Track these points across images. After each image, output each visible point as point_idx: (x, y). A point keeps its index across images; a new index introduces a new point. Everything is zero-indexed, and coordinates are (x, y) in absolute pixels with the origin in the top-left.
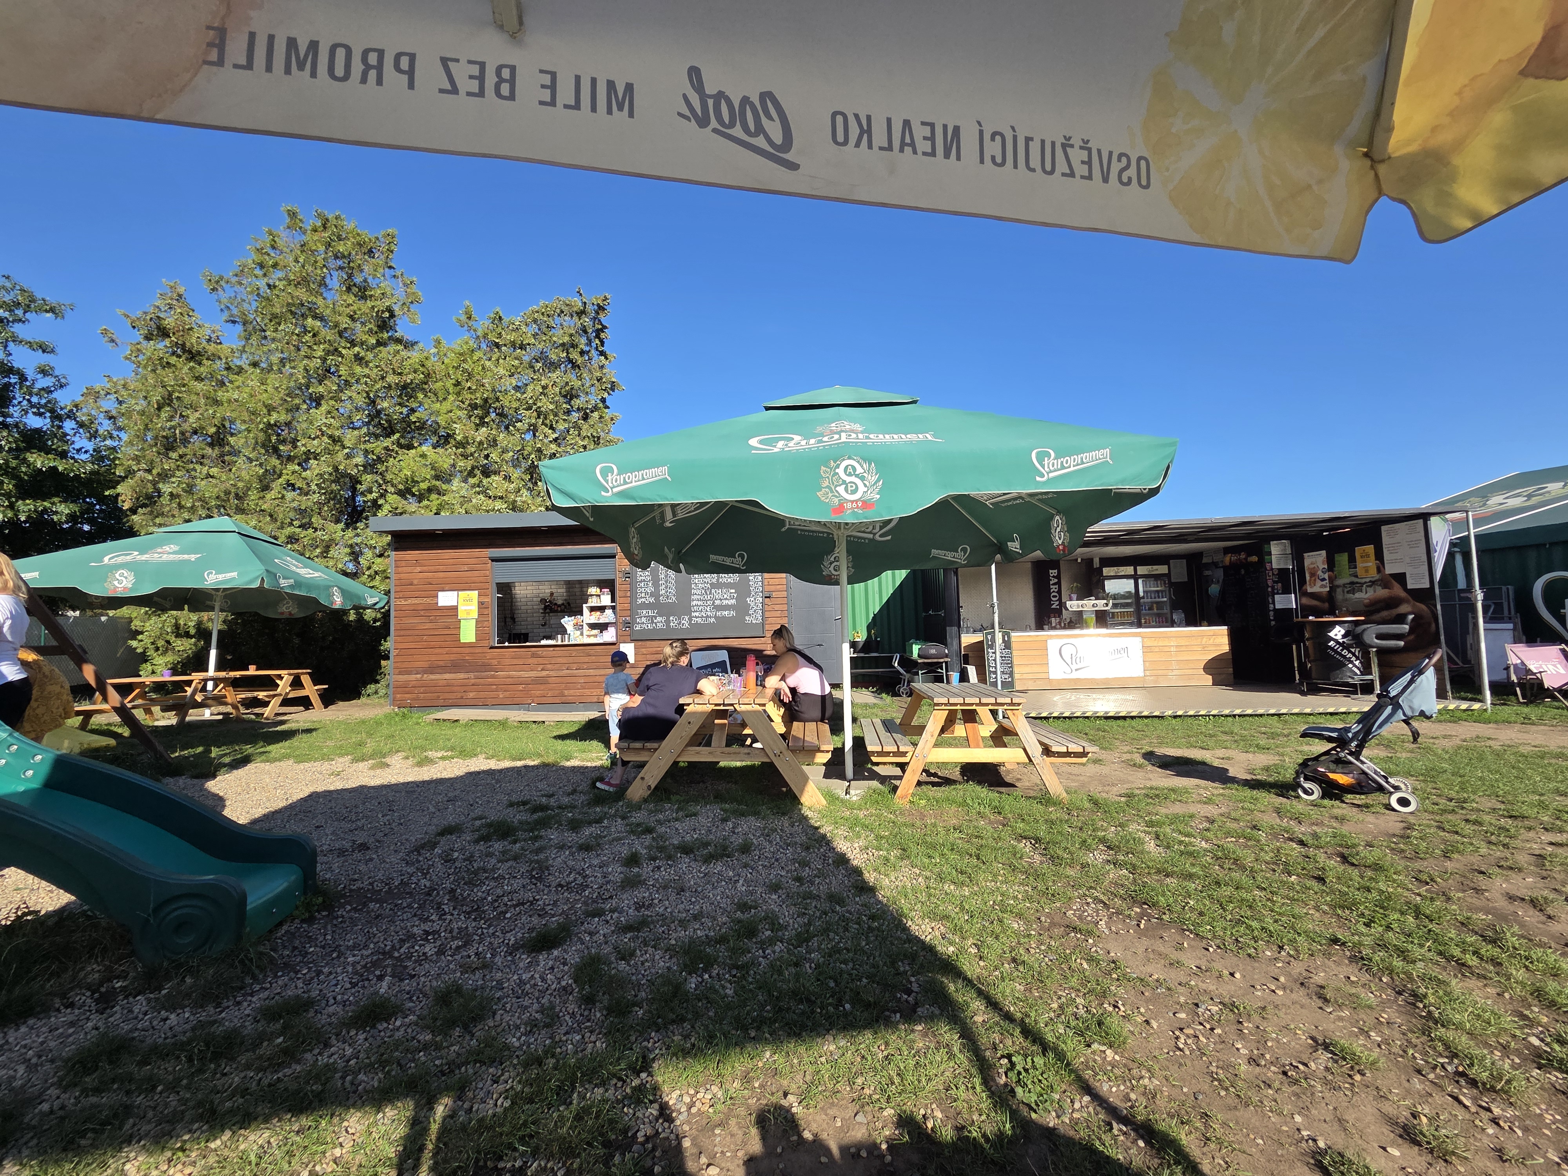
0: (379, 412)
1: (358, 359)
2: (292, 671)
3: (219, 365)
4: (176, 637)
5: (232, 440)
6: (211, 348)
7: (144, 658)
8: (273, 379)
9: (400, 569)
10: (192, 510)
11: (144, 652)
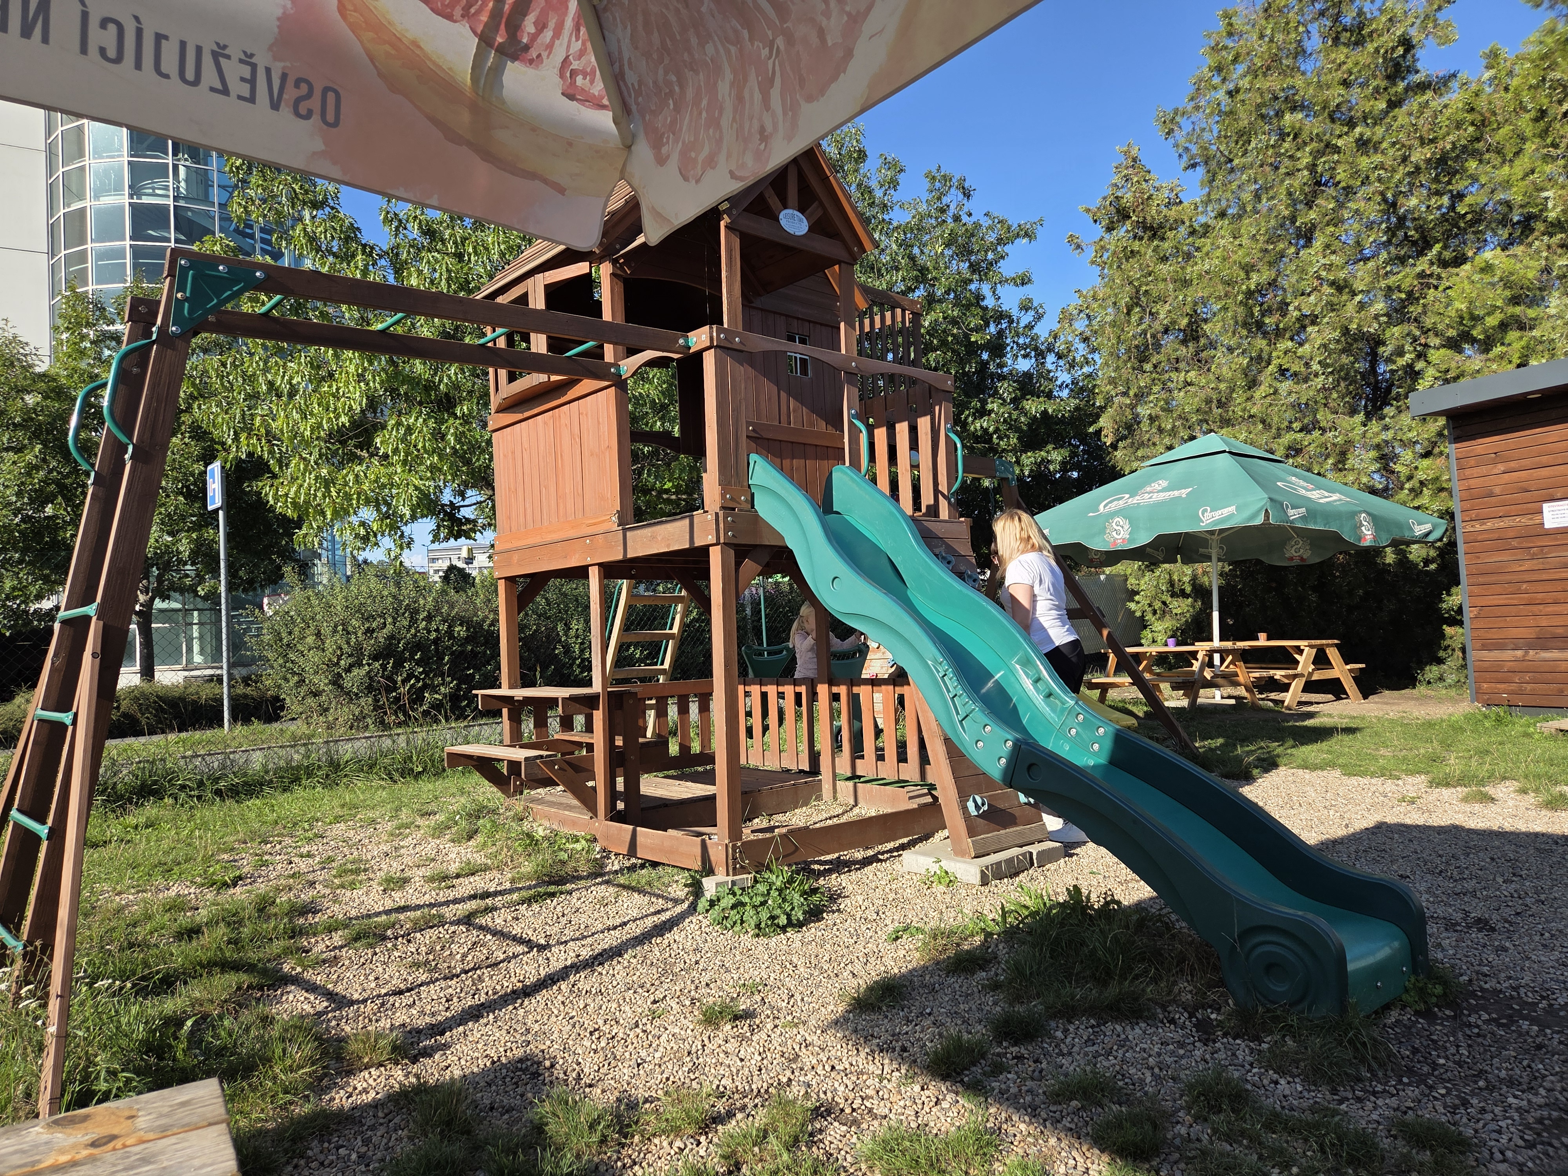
0: (1402, 220)
1: (1363, 144)
2: (1313, 642)
3: (1183, 230)
4: (1172, 596)
5: (1207, 327)
6: (1173, 213)
7: (1143, 624)
8: (1248, 226)
9: (1468, 472)
10: (1173, 432)
11: (1143, 616)
